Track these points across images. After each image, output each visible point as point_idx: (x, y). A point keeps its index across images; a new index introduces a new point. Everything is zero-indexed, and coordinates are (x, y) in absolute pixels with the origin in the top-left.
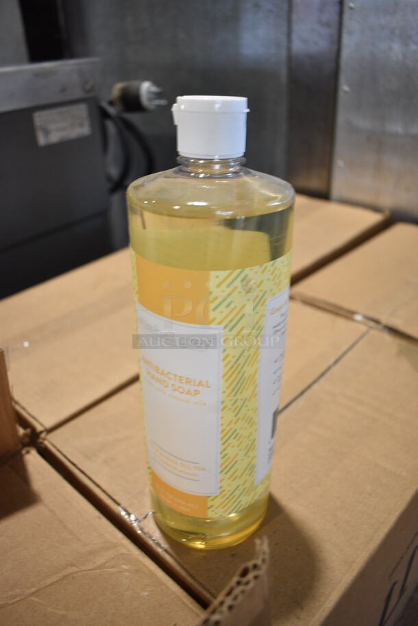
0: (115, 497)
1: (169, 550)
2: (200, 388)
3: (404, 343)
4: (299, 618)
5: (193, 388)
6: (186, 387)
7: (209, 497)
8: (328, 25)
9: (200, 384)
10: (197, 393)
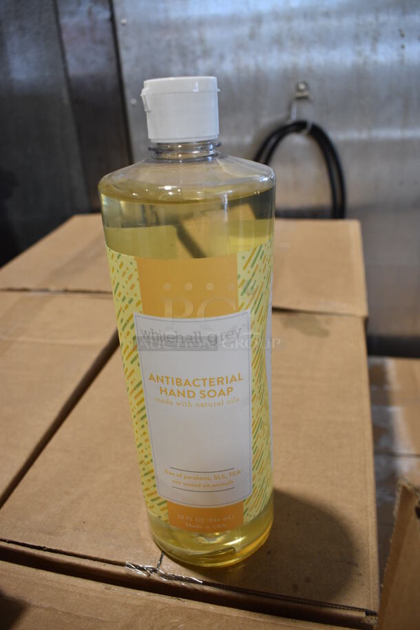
0: (114, 559)
1: (207, 580)
2: (233, 384)
3: (284, 316)
4: (360, 575)
5: (225, 387)
6: (218, 388)
7: (244, 501)
8: (102, 42)
9: (234, 379)
10: (230, 390)
